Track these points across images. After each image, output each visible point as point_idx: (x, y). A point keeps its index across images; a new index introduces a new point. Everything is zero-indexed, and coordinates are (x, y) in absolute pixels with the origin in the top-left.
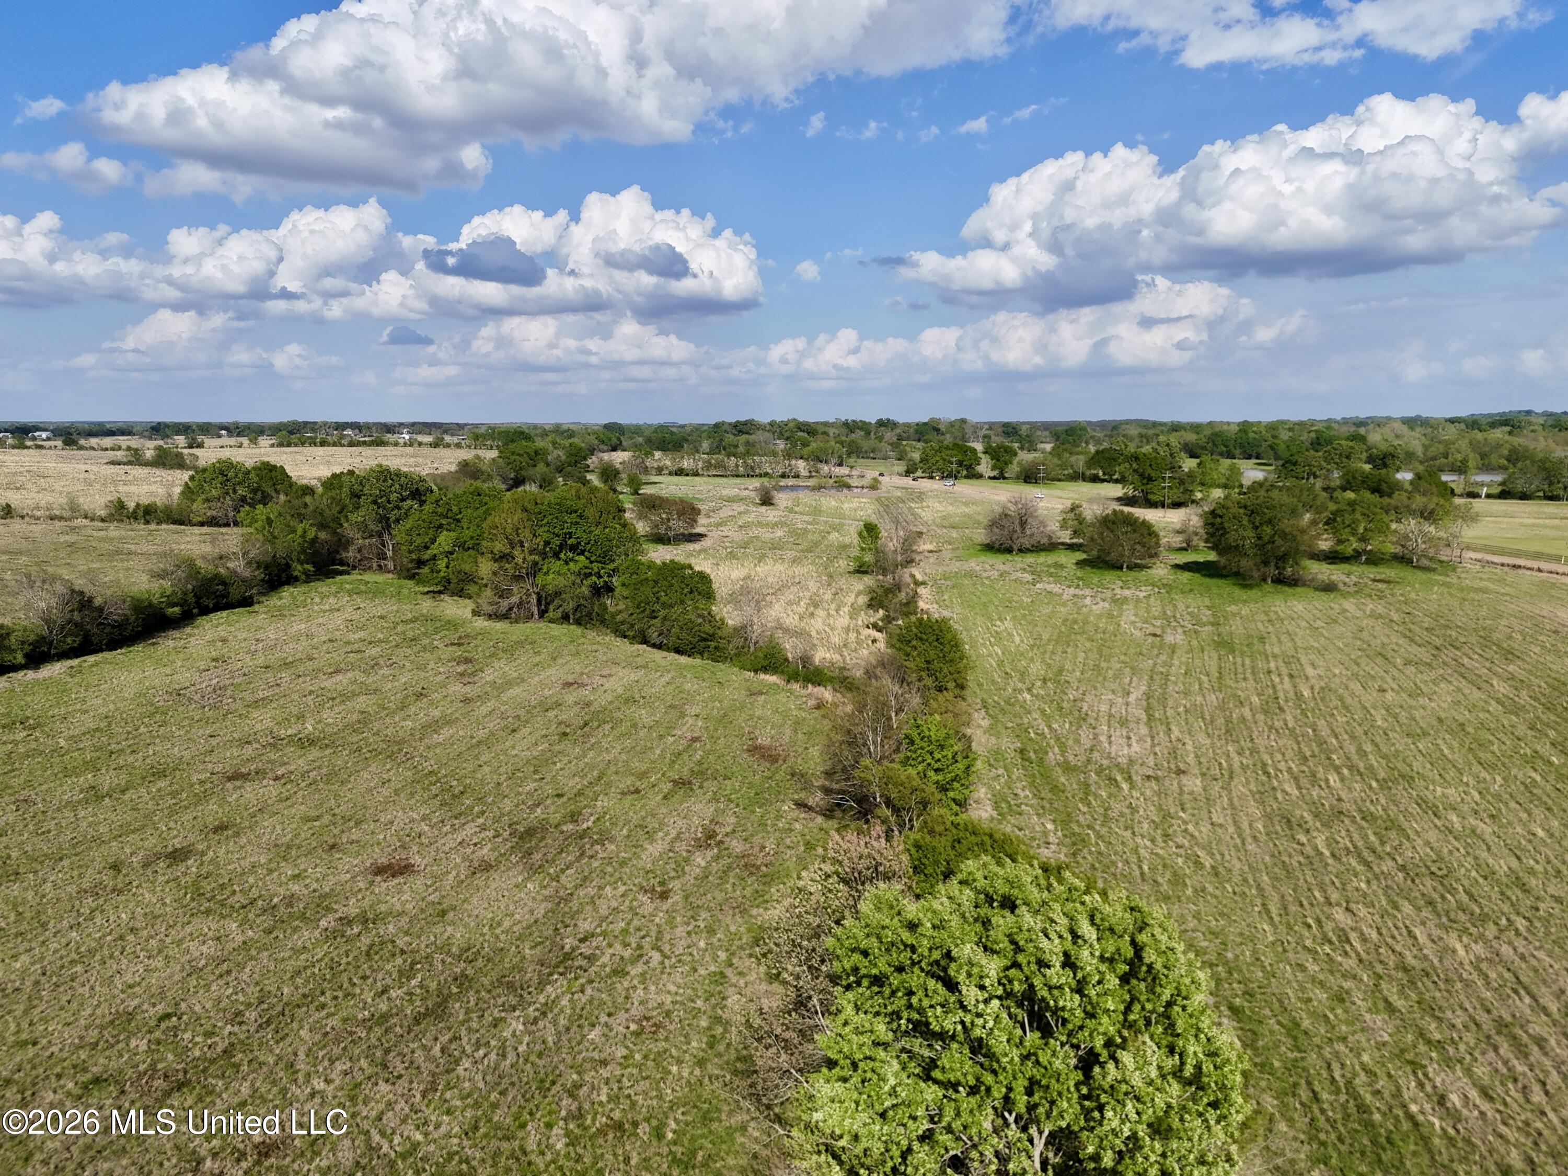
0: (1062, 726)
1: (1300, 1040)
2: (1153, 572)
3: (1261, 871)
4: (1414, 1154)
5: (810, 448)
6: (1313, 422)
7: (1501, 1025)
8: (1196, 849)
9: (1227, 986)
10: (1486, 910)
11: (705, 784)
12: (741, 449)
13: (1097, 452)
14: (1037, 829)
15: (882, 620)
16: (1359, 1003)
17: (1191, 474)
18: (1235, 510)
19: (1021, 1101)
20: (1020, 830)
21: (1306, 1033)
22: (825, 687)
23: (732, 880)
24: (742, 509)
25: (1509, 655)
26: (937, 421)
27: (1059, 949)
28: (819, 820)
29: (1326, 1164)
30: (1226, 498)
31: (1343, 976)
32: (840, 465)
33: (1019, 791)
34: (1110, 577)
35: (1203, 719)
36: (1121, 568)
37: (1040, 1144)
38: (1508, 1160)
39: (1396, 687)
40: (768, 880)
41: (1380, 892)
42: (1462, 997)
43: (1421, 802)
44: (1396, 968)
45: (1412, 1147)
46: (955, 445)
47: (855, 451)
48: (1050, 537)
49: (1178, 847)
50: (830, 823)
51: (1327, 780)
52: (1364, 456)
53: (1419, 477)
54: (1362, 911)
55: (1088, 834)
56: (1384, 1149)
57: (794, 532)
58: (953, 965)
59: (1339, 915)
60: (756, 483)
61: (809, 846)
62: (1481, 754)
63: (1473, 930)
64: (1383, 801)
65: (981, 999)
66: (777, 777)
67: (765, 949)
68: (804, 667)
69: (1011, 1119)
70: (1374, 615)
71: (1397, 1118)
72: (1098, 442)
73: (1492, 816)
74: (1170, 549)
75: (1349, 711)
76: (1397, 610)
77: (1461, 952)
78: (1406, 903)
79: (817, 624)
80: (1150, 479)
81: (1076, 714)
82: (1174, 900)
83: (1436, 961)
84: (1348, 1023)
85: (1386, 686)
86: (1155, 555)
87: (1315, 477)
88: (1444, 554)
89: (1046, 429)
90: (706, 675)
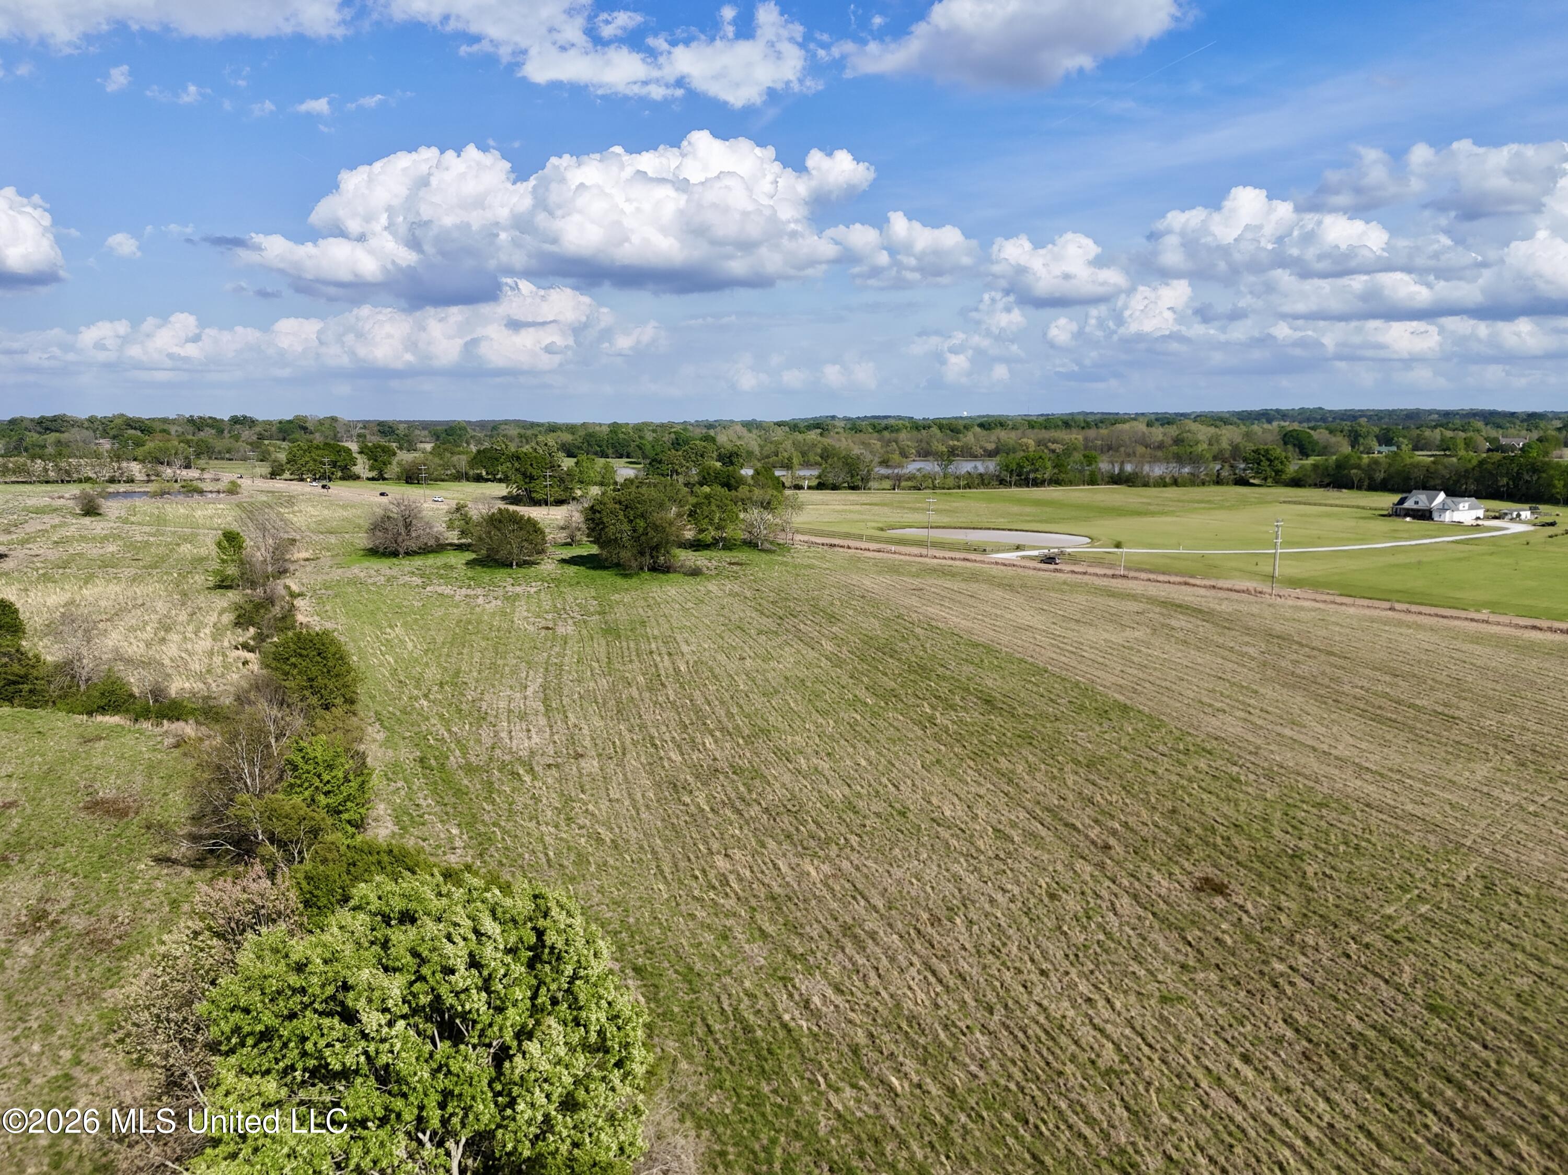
0: (462, 729)
1: (694, 983)
2: (542, 567)
3: (653, 836)
4: (790, 1056)
5: (146, 447)
6: (671, 425)
7: (846, 929)
8: (597, 826)
9: (630, 949)
10: (829, 834)
11: (28, 857)
12: (50, 450)
13: (479, 452)
14: (442, 836)
15: (253, 639)
16: (740, 936)
17: (569, 473)
18: (611, 505)
19: (434, 1117)
20: (424, 840)
21: (699, 975)
22: (186, 721)
23: (74, 964)
24: (57, 521)
25: (833, 618)
26: (304, 419)
27: (464, 953)
28: (188, 872)
29: (721, 1088)
30: (603, 494)
31: (726, 916)
32: (188, 467)
33: (421, 802)
34: (500, 575)
35: (597, 703)
36: (511, 565)
37: (457, 1153)
38: (857, 1040)
39: (752, 654)
40: (124, 953)
41: (750, 834)
42: (817, 912)
43: (777, 751)
44: (766, 899)
45: (787, 1052)
46: (326, 444)
47: (205, 451)
48: (437, 539)
49: (580, 828)
50: (201, 873)
51: (704, 744)
52: (715, 455)
53: (757, 472)
54: (737, 854)
55: (494, 832)
56: (766, 1060)
57: (131, 546)
58: (351, 994)
59: (721, 863)
60: (74, 490)
61: (175, 904)
62: (818, 704)
63: (821, 853)
64: (748, 755)
65: (383, 1022)
66: (128, 833)
67: (121, 1034)
68: (156, 701)
69: (425, 1139)
70: (733, 594)
71: (774, 1029)
72: (479, 442)
73: (829, 754)
74: (556, 545)
75: (718, 680)
76: (750, 588)
77: (813, 873)
78: (771, 840)
79: (171, 650)
80: (532, 478)
81: (476, 714)
82: (579, 879)
83: (795, 886)
84: (732, 957)
85: (745, 655)
86: (542, 552)
87: (678, 474)
88: (781, 538)
89: (424, 429)
90: (19, 726)
